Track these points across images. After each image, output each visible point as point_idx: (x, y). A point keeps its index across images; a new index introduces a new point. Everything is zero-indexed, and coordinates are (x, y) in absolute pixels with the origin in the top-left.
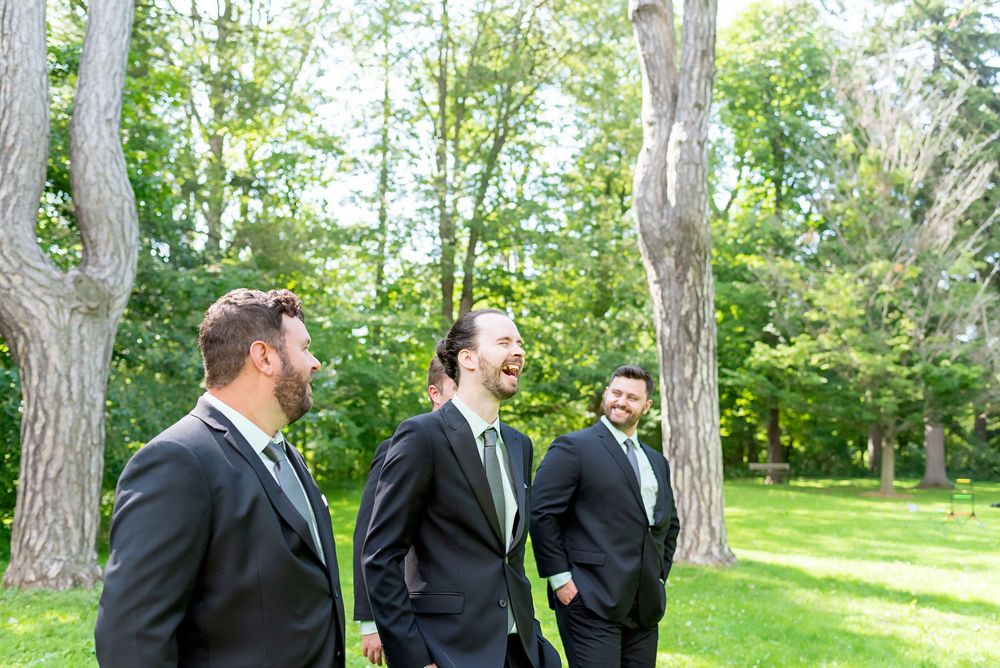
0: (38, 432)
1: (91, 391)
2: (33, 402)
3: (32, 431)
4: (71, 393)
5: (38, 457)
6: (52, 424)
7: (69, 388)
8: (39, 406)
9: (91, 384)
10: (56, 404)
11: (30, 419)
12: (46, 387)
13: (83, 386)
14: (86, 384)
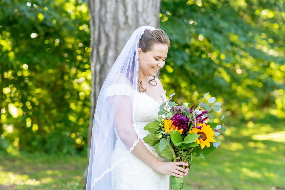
0: (102, 53)
1: (145, 16)
2: (97, 27)
3: (98, 52)
4: (127, 17)
5: (103, 76)
6: (113, 46)
7: (125, 13)
8: (102, 29)
9: (143, 9)
10: (115, 27)
11: (96, 42)
12: (106, 12)
13: (137, 11)
14: (140, 9)
